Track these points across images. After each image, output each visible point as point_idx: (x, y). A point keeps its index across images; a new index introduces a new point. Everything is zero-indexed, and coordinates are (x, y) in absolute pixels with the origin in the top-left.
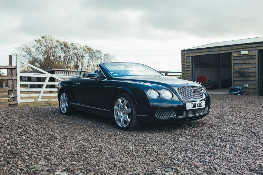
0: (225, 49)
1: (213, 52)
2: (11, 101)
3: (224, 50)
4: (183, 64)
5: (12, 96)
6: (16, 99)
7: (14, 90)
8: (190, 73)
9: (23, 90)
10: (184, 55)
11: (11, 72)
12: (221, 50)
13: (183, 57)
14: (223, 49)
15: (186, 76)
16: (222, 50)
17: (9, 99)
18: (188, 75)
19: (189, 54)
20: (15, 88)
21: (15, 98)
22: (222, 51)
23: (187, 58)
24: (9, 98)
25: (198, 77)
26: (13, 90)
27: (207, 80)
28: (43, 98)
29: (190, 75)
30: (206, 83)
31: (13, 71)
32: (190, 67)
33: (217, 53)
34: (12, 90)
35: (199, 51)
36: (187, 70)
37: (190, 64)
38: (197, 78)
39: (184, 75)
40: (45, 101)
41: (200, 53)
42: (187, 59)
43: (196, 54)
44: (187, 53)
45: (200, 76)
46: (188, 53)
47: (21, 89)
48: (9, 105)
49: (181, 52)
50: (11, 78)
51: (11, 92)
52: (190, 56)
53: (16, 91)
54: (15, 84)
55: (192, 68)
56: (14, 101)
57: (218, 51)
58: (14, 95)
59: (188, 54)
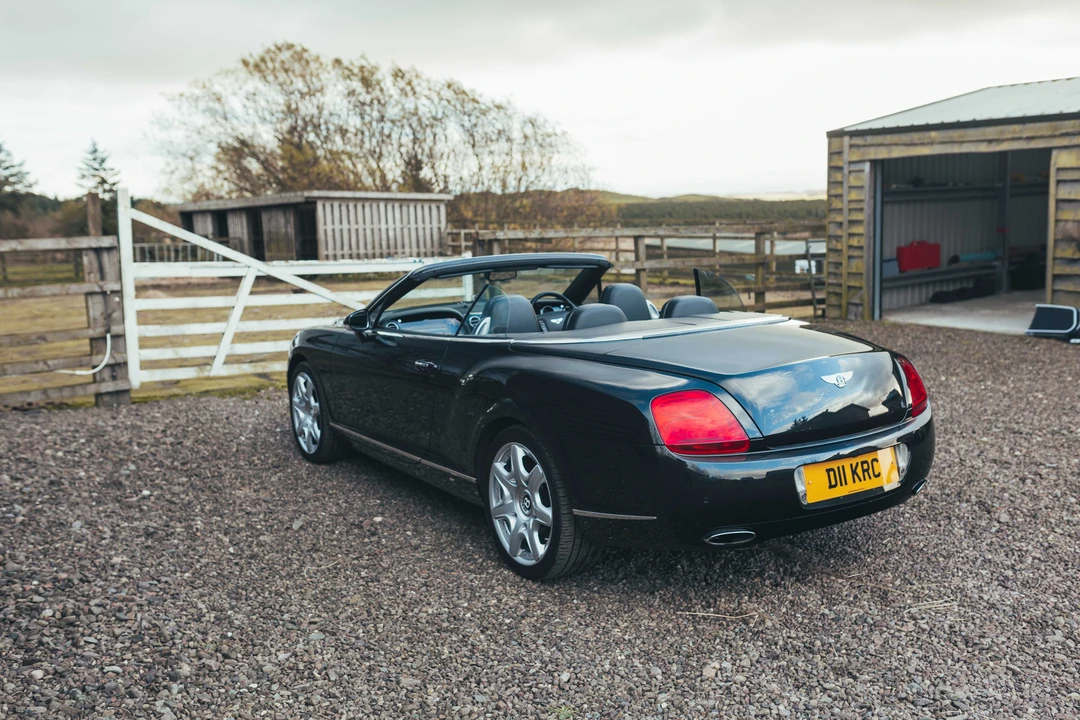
0: (1021, 131)
1: (967, 144)
2: (103, 380)
3: (1016, 135)
4: (833, 192)
5: (107, 359)
6: (123, 370)
7: (112, 337)
8: (861, 235)
9: (148, 334)
10: (840, 153)
11: (95, 265)
12: (1005, 137)
13: (834, 164)
14: (1014, 132)
15: (845, 248)
16: (1009, 136)
17: (94, 374)
18: (855, 242)
19: (862, 149)
20: (116, 329)
21: (118, 368)
22: (1007, 140)
23: (854, 167)
24: (94, 367)
25: (903, 244)
26: (108, 336)
27: (945, 256)
28: (232, 360)
29: (861, 244)
30: (941, 269)
31: (105, 257)
32: (865, 206)
33: (984, 148)
34: (105, 338)
35: (905, 138)
36: (852, 223)
37: (865, 195)
38: (900, 250)
39: (837, 241)
40: (242, 372)
41: (911, 148)
42: (850, 172)
43: (890, 152)
44: (851, 146)
45: (912, 244)
46: (858, 146)
47: (142, 327)
48: (98, 395)
49: (826, 141)
50: (97, 289)
51: (101, 343)
52: (863, 161)
53: (121, 341)
54: (114, 311)
55: (871, 211)
56: (114, 378)
57: (990, 141)
58: (114, 358)
59: (855, 150)
